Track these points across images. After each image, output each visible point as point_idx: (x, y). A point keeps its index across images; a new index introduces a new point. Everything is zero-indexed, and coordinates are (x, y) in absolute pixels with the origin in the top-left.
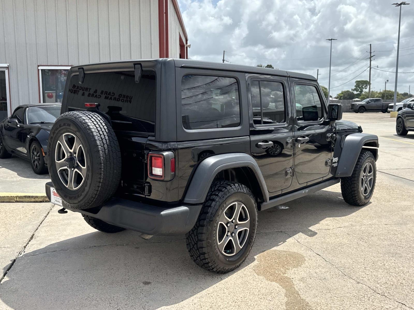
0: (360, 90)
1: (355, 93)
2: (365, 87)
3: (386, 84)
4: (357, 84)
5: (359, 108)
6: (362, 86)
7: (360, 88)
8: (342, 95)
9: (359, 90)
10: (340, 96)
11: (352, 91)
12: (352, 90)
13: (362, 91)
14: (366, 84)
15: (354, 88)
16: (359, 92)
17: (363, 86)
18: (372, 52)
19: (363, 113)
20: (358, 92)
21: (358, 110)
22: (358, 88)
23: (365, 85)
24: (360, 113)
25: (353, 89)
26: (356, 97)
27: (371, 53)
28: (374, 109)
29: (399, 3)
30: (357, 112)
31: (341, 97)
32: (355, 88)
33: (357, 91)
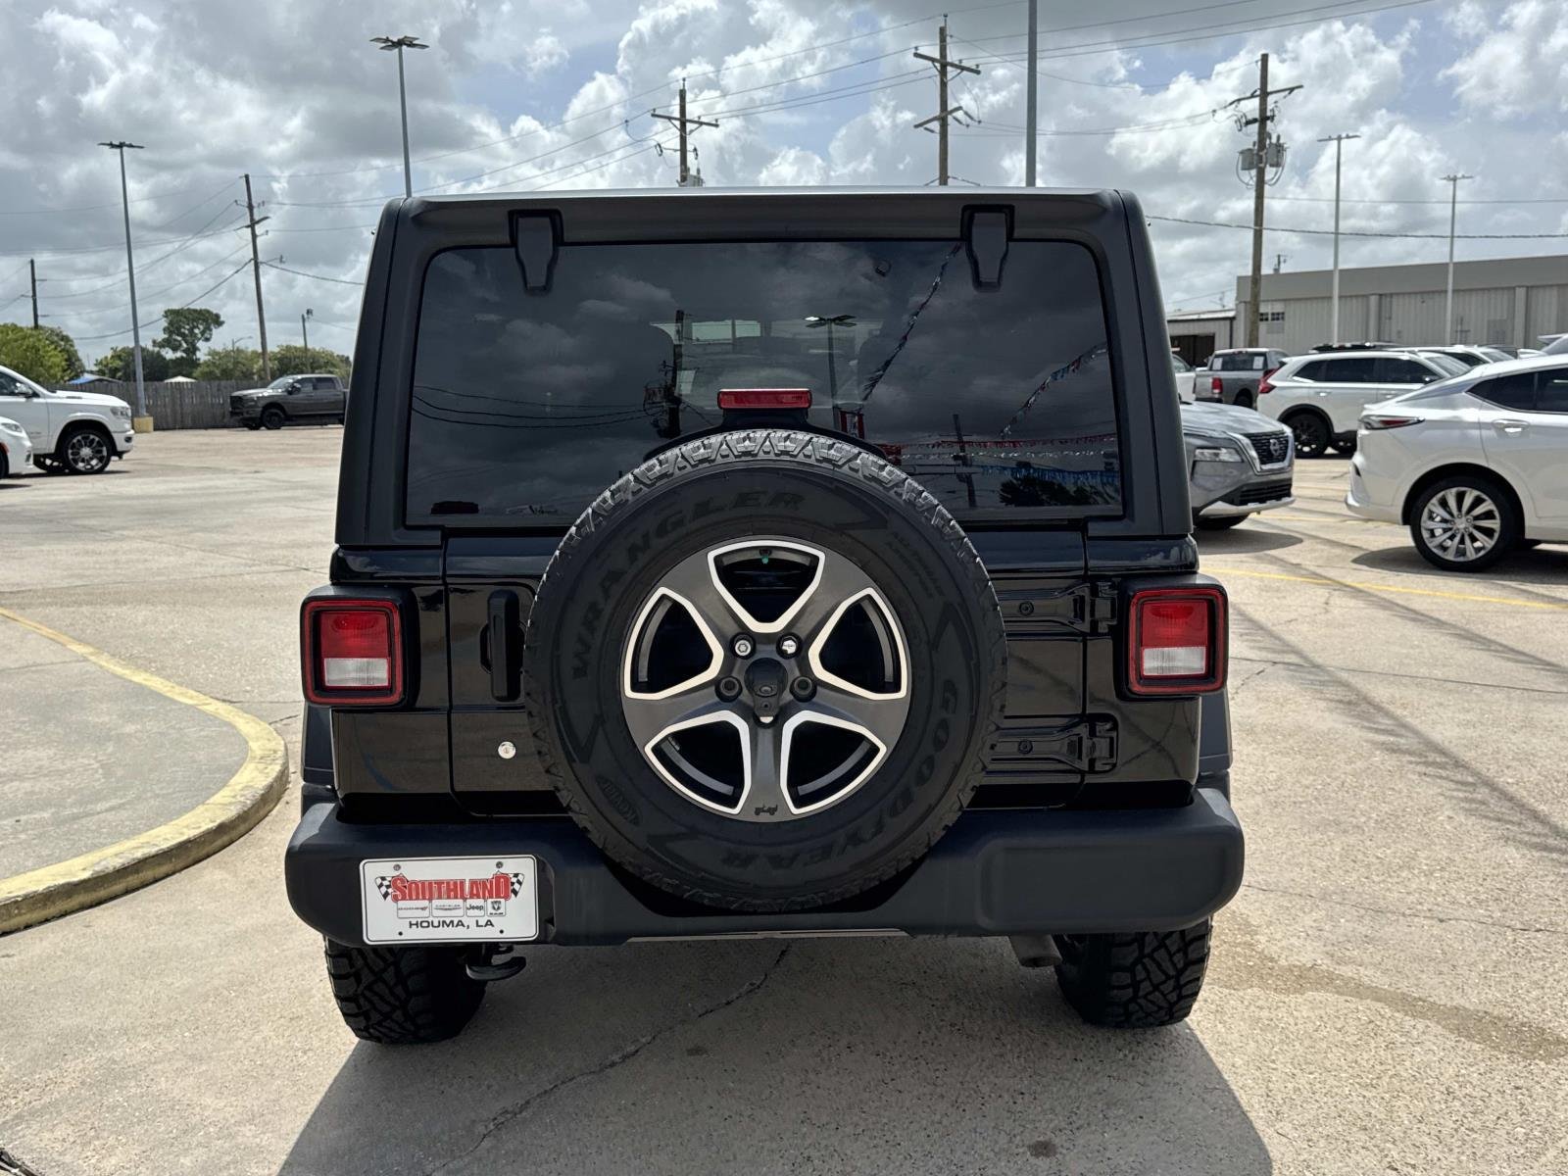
0: (185, 345)
1: (169, 354)
2: (203, 333)
3: (307, 325)
4: (171, 323)
5: (263, 412)
6: (191, 331)
7: (183, 336)
8: (118, 363)
9: (181, 345)
10: (110, 370)
11: (156, 349)
12: (154, 343)
13: (193, 349)
14: (205, 320)
15: (161, 336)
16: (184, 351)
17: (196, 331)
18: (254, 204)
19: (278, 428)
20: (179, 354)
21: (261, 418)
22: (179, 338)
23: (201, 327)
24: (269, 429)
25: (160, 340)
26: (175, 371)
27: (251, 207)
28: (314, 416)
29: (395, 40)
30: (256, 428)
31: (116, 370)
32: (166, 336)
33: (175, 349)
